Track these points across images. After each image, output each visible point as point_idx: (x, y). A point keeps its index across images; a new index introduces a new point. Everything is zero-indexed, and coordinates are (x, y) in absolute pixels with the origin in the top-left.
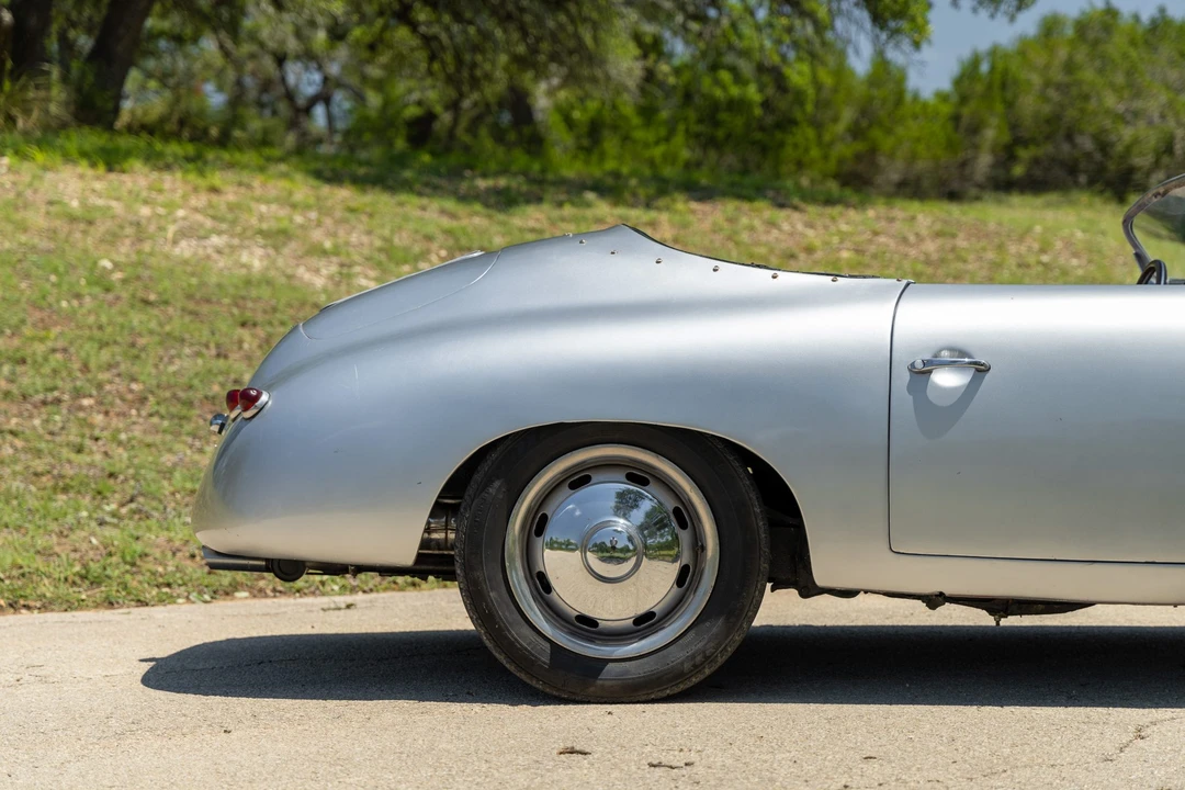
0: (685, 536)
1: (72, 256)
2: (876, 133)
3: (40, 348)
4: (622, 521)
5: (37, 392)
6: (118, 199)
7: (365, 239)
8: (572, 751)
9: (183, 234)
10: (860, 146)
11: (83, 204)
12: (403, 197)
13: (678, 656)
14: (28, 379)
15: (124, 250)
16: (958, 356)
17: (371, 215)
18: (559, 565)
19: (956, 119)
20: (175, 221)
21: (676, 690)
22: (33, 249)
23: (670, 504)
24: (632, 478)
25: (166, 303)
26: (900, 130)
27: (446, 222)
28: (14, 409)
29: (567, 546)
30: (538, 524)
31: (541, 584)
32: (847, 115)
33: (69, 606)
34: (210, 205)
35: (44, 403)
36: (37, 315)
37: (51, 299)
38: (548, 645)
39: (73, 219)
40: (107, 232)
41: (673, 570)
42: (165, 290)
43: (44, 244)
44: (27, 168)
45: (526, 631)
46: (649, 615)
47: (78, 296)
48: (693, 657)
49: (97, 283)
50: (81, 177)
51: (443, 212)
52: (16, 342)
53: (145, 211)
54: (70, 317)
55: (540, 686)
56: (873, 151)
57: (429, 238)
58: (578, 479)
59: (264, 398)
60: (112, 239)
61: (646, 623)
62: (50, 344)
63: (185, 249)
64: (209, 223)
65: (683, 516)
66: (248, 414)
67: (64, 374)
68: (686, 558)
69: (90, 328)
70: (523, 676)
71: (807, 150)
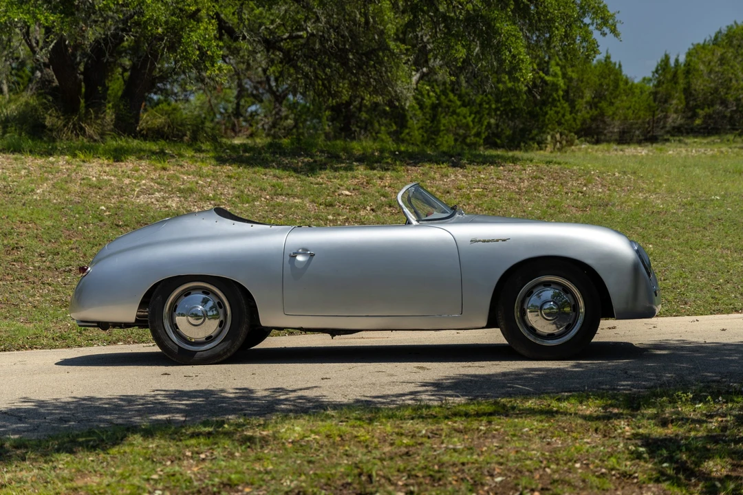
0: (221, 311)
1: (88, 204)
2: (603, 104)
3: (66, 248)
4: (201, 307)
5: (62, 267)
6: (115, 176)
7: (231, 192)
8: (166, 374)
9: (143, 192)
10: (595, 112)
11: (98, 179)
12: (256, 169)
13: (218, 349)
14: (59, 261)
15: (114, 201)
16: (304, 251)
17: (238, 179)
18: (181, 321)
19: (655, 94)
20: (140, 186)
21: (219, 361)
22: (71, 202)
23: (217, 301)
24: (204, 293)
25: (127, 225)
26: (617, 103)
27: (274, 181)
28: (51, 274)
29: (183, 315)
30: (174, 308)
31: (175, 327)
32: (588, 95)
33: (51, 347)
34: (160, 177)
35: (64, 271)
36: (67, 233)
37: (74, 225)
38: (177, 347)
39: (91, 186)
40: (106, 193)
41: (217, 322)
42: (127, 220)
43: (77, 199)
44: (77, 161)
45: (171, 342)
46: (210, 337)
47: (87, 224)
48: (223, 349)
49: (97, 218)
50: (101, 165)
51: (275, 176)
52: (56, 245)
53: (127, 181)
54: (82, 233)
55: (175, 360)
56: (602, 114)
57: (263, 189)
58: (187, 293)
59: (89, 269)
60: (109, 195)
61: (209, 339)
62: (70, 246)
63: (142, 200)
64: (156, 186)
65: (220, 305)
66: (84, 275)
67: (75, 258)
68: (222, 318)
69: (90, 238)
70: (170, 357)
71: (563, 116)
